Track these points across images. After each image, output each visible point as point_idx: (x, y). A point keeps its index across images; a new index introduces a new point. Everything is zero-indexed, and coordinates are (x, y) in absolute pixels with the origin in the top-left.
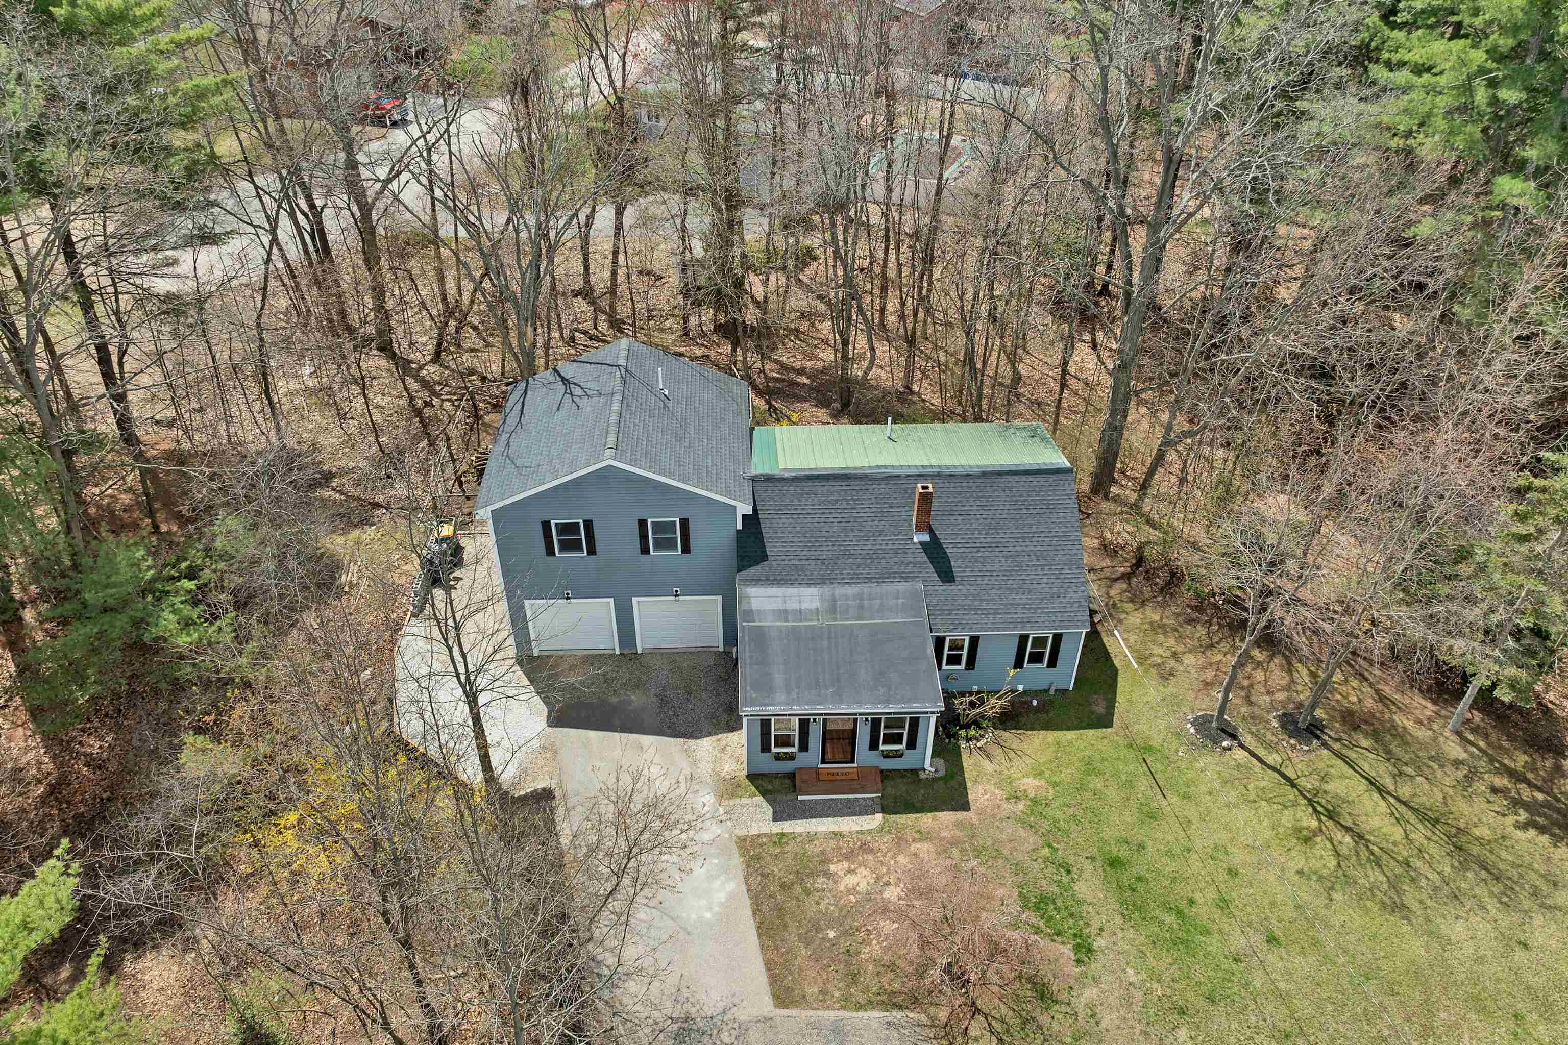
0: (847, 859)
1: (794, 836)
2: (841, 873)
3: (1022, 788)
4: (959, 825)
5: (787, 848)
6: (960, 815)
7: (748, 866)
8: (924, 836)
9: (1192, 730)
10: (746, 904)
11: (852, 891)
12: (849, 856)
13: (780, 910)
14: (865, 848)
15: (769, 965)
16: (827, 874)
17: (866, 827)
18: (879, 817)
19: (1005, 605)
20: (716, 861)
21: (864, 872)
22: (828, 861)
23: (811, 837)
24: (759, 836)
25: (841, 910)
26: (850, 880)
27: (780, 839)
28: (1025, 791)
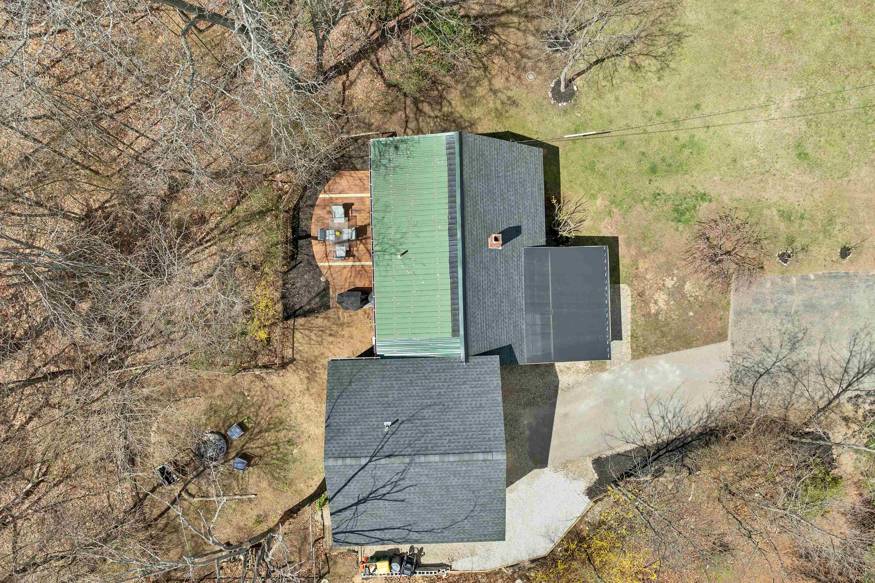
0: (648, 304)
1: (633, 331)
2: (657, 307)
3: (603, 207)
4: (628, 245)
5: (640, 334)
6: (621, 242)
7: (650, 353)
8: (635, 263)
9: (565, 104)
10: (671, 354)
11: (667, 303)
12: (646, 303)
13: (677, 337)
14: (641, 295)
15: (706, 343)
16: (657, 314)
17: (629, 292)
18: (622, 286)
19: (532, 198)
20: (646, 370)
21: (656, 297)
22: (649, 314)
23: (634, 322)
24: (631, 348)
25: (678, 309)
26: (661, 304)
27: (635, 337)
28: (605, 206)
